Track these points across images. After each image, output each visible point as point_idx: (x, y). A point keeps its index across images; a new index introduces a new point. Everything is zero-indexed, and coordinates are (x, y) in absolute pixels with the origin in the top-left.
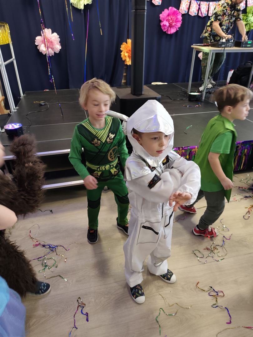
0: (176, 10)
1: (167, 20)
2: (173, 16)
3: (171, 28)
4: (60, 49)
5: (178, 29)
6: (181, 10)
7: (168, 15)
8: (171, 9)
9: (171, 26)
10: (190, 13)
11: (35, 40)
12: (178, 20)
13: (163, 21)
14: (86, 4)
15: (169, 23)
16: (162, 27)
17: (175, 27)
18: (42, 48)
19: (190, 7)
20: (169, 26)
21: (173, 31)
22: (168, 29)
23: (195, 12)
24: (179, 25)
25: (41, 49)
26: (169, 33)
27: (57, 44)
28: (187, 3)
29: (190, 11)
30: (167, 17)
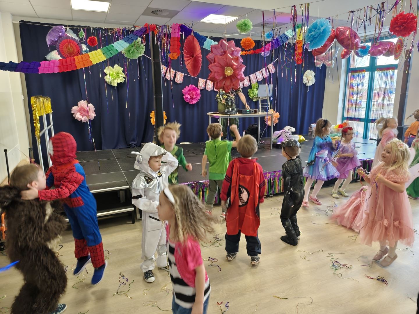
0: (195, 87)
1: (188, 94)
2: (193, 91)
3: (192, 100)
4: (95, 117)
5: (198, 101)
6: (199, 86)
7: (189, 90)
8: (191, 86)
9: (192, 98)
10: (206, 89)
11: (72, 110)
12: (197, 94)
13: (185, 94)
14: (119, 83)
15: (190, 96)
16: (185, 99)
17: (196, 99)
18: (78, 116)
19: (207, 85)
20: (191, 98)
21: (194, 102)
22: (190, 101)
23: (211, 88)
24: (199, 97)
25: (76, 117)
26: (191, 103)
27: (92, 112)
28: (203, 82)
29: (206, 87)
30: (188, 92)
